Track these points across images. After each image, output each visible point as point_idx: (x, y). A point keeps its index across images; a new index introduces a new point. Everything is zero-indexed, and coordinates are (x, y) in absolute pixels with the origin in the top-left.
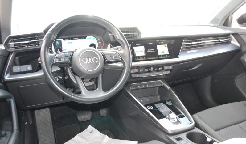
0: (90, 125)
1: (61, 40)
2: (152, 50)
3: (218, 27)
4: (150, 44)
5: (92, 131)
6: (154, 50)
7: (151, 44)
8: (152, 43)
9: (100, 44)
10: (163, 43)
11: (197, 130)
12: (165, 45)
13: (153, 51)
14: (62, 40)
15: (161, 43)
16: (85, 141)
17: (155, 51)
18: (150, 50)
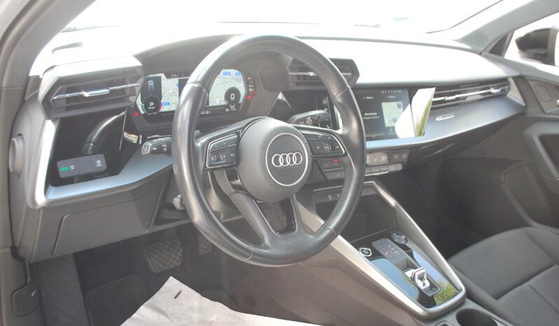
0: (171, 277)
1: (160, 77)
2: (372, 114)
3: (480, 54)
4: (368, 98)
5: (179, 293)
6: (376, 114)
7: (369, 100)
8: (372, 98)
9: (251, 90)
10: (394, 97)
11: (471, 305)
12: (399, 103)
13: (374, 118)
14: (162, 75)
15: (390, 97)
16: (166, 320)
17: (378, 117)
18: (369, 114)
